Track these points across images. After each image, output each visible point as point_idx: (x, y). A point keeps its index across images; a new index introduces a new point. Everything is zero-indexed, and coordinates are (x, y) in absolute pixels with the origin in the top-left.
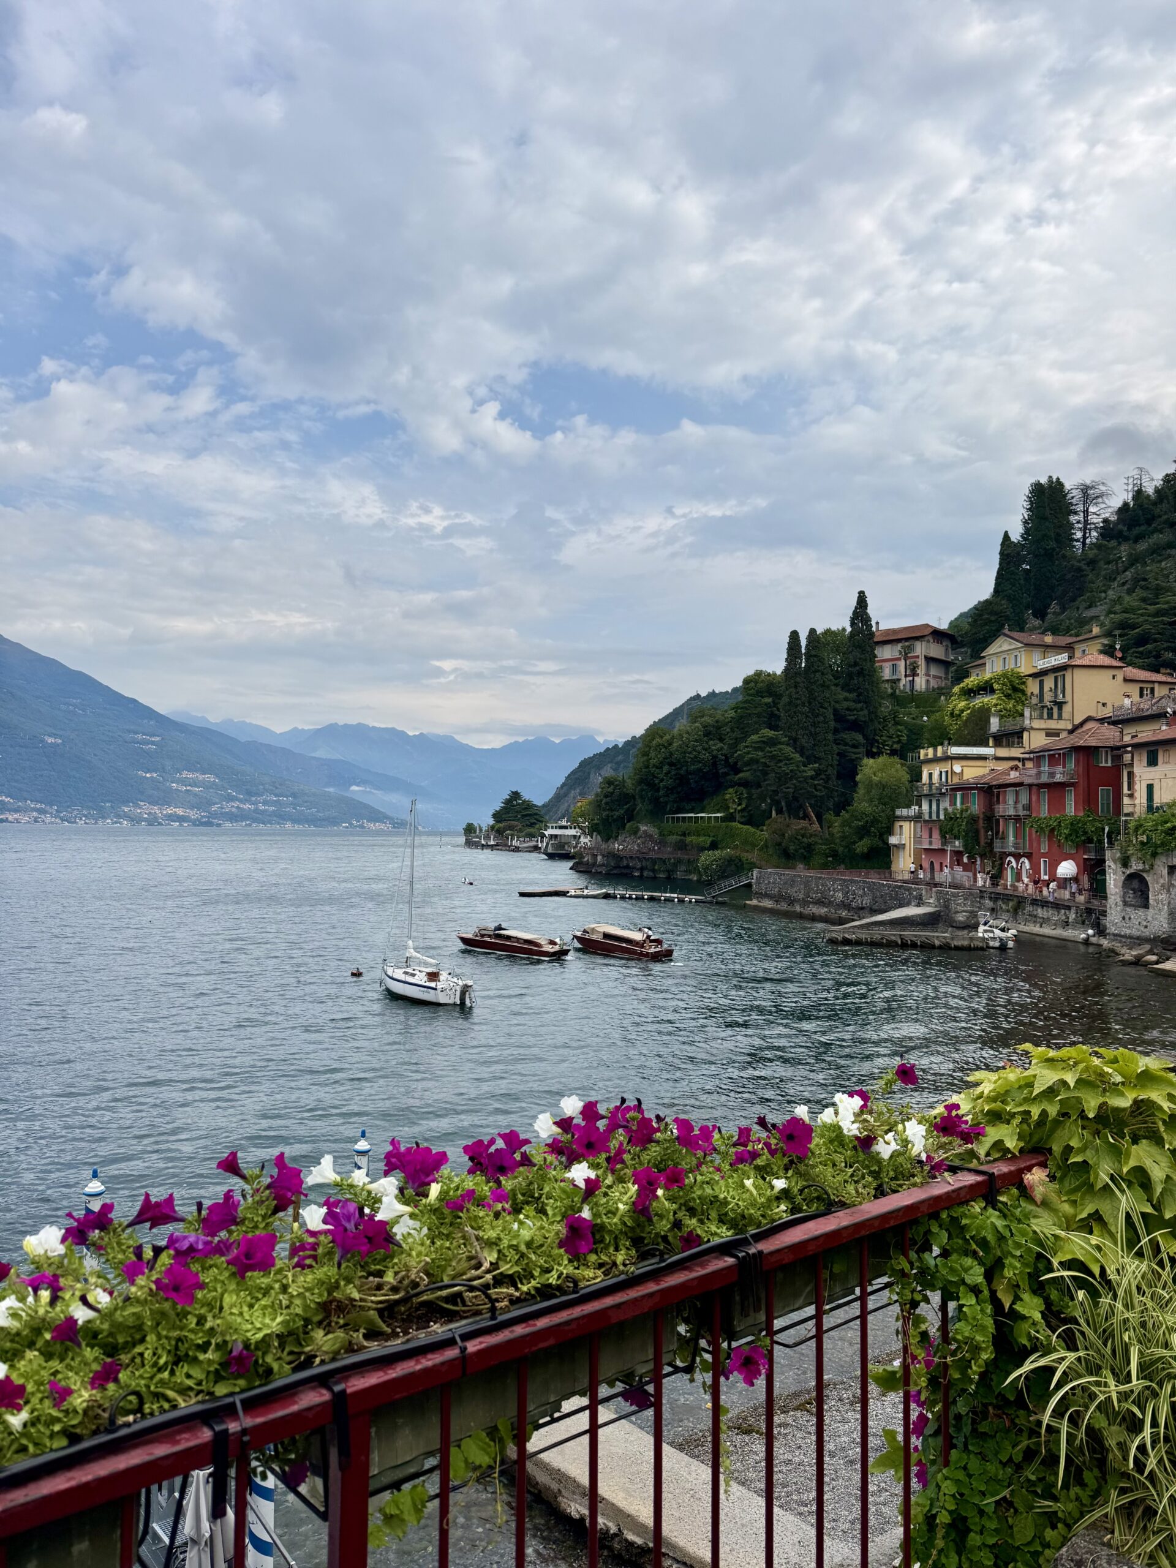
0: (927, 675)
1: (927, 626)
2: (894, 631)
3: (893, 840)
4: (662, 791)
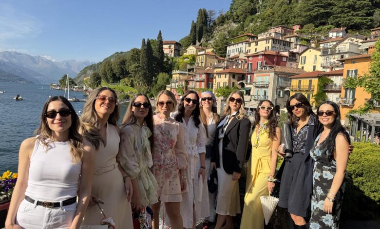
0: (174, 53)
1: (175, 41)
2: (168, 42)
4: (109, 77)
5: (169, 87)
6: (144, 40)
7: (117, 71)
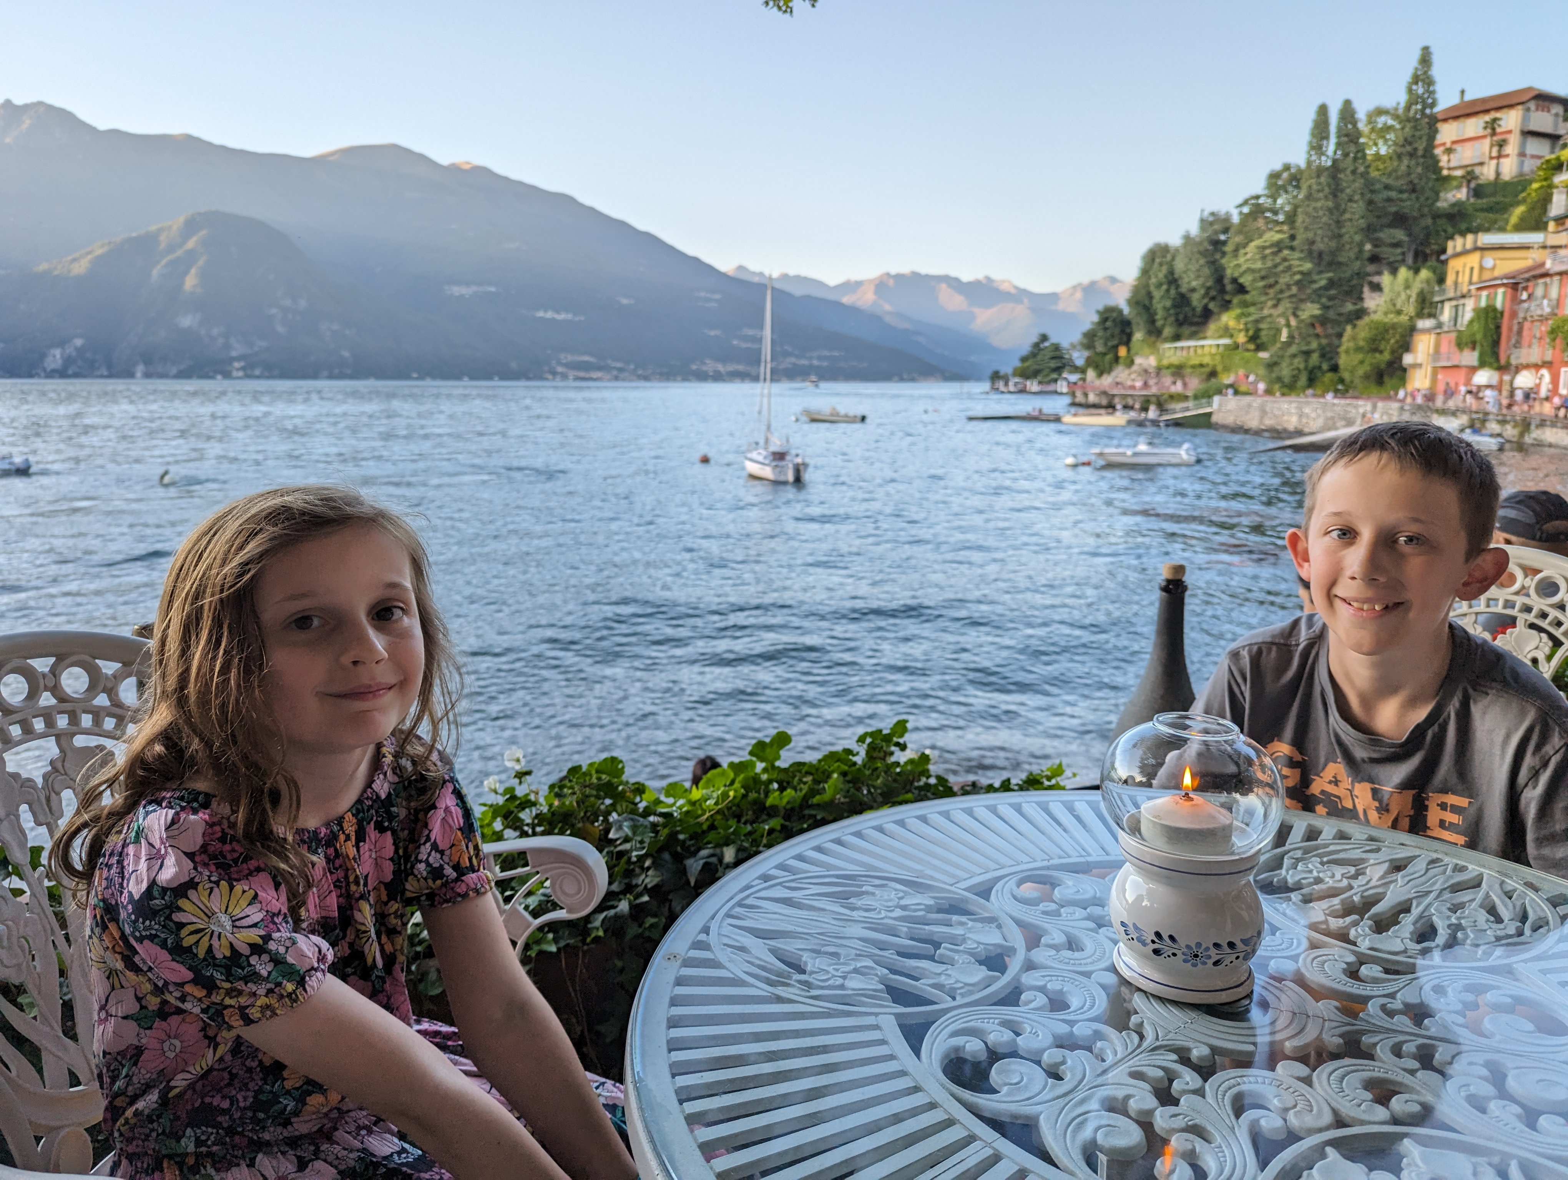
0: (1522, 154)
1: (1530, 89)
2: (1484, 101)
3: (1408, 359)
4: (1160, 315)
5: (1428, 331)
6: (1323, 110)
7: (1194, 284)
